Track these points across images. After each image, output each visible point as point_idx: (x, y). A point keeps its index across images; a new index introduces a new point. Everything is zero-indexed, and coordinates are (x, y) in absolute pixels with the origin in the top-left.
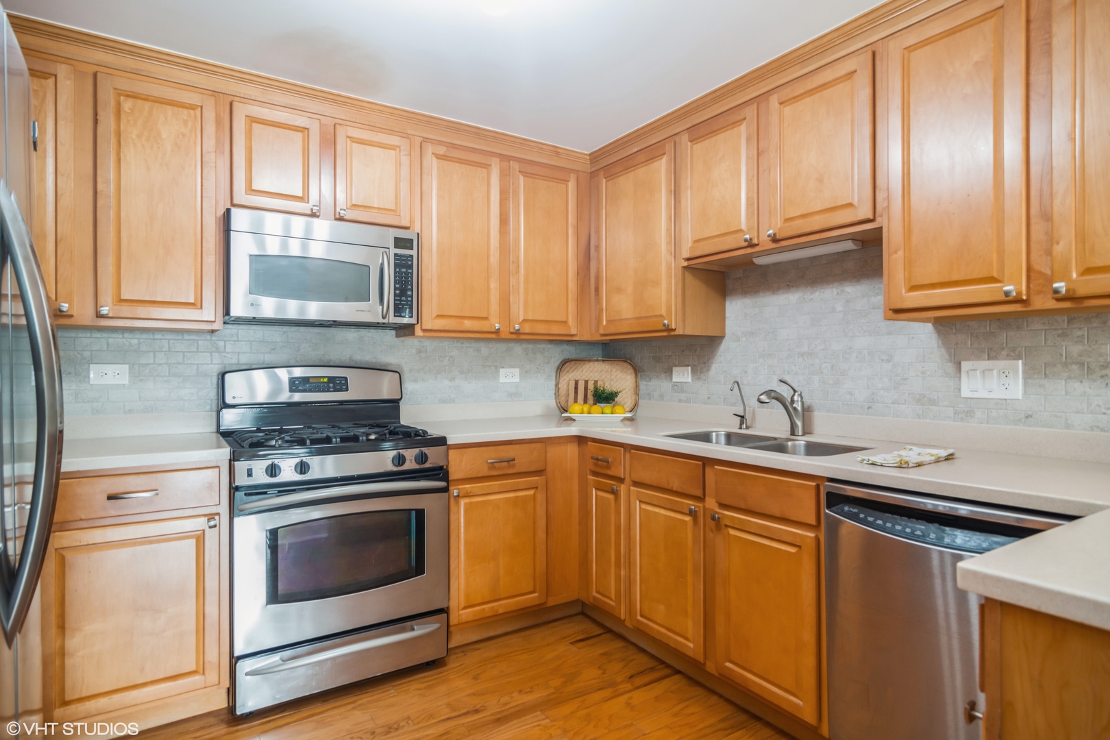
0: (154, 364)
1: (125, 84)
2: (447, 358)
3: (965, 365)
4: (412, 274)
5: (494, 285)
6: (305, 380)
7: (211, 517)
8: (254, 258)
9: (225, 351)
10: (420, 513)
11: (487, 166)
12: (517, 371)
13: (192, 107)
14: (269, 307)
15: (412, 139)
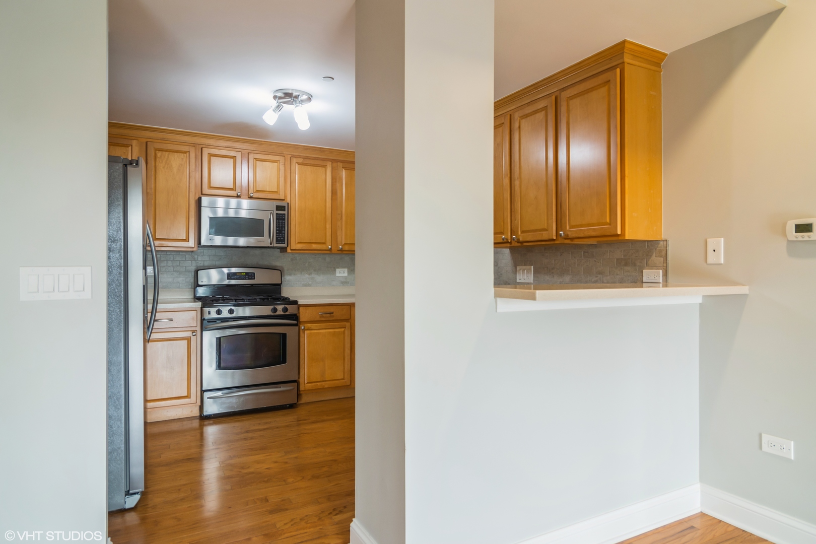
0: (167, 266)
1: (158, 146)
2: (307, 263)
3: (518, 268)
4: (285, 223)
5: (328, 226)
6: (235, 274)
7: (193, 332)
8: (211, 218)
9: (198, 260)
10: (284, 335)
11: (325, 166)
12: (346, 270)
13: (185, 152)
14: (218, 240)
15: (286, 156)
